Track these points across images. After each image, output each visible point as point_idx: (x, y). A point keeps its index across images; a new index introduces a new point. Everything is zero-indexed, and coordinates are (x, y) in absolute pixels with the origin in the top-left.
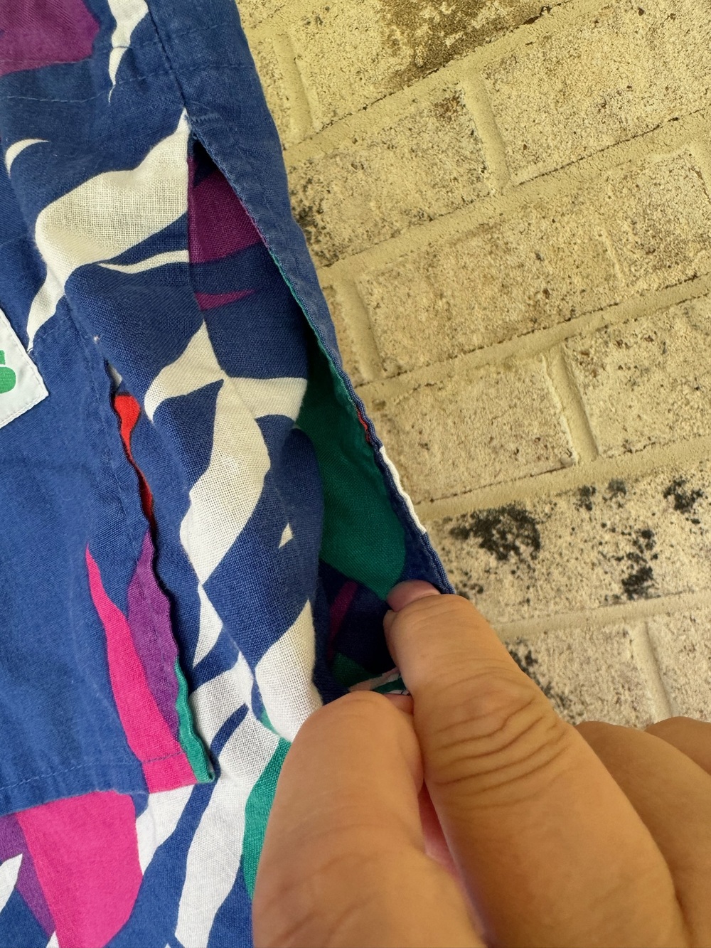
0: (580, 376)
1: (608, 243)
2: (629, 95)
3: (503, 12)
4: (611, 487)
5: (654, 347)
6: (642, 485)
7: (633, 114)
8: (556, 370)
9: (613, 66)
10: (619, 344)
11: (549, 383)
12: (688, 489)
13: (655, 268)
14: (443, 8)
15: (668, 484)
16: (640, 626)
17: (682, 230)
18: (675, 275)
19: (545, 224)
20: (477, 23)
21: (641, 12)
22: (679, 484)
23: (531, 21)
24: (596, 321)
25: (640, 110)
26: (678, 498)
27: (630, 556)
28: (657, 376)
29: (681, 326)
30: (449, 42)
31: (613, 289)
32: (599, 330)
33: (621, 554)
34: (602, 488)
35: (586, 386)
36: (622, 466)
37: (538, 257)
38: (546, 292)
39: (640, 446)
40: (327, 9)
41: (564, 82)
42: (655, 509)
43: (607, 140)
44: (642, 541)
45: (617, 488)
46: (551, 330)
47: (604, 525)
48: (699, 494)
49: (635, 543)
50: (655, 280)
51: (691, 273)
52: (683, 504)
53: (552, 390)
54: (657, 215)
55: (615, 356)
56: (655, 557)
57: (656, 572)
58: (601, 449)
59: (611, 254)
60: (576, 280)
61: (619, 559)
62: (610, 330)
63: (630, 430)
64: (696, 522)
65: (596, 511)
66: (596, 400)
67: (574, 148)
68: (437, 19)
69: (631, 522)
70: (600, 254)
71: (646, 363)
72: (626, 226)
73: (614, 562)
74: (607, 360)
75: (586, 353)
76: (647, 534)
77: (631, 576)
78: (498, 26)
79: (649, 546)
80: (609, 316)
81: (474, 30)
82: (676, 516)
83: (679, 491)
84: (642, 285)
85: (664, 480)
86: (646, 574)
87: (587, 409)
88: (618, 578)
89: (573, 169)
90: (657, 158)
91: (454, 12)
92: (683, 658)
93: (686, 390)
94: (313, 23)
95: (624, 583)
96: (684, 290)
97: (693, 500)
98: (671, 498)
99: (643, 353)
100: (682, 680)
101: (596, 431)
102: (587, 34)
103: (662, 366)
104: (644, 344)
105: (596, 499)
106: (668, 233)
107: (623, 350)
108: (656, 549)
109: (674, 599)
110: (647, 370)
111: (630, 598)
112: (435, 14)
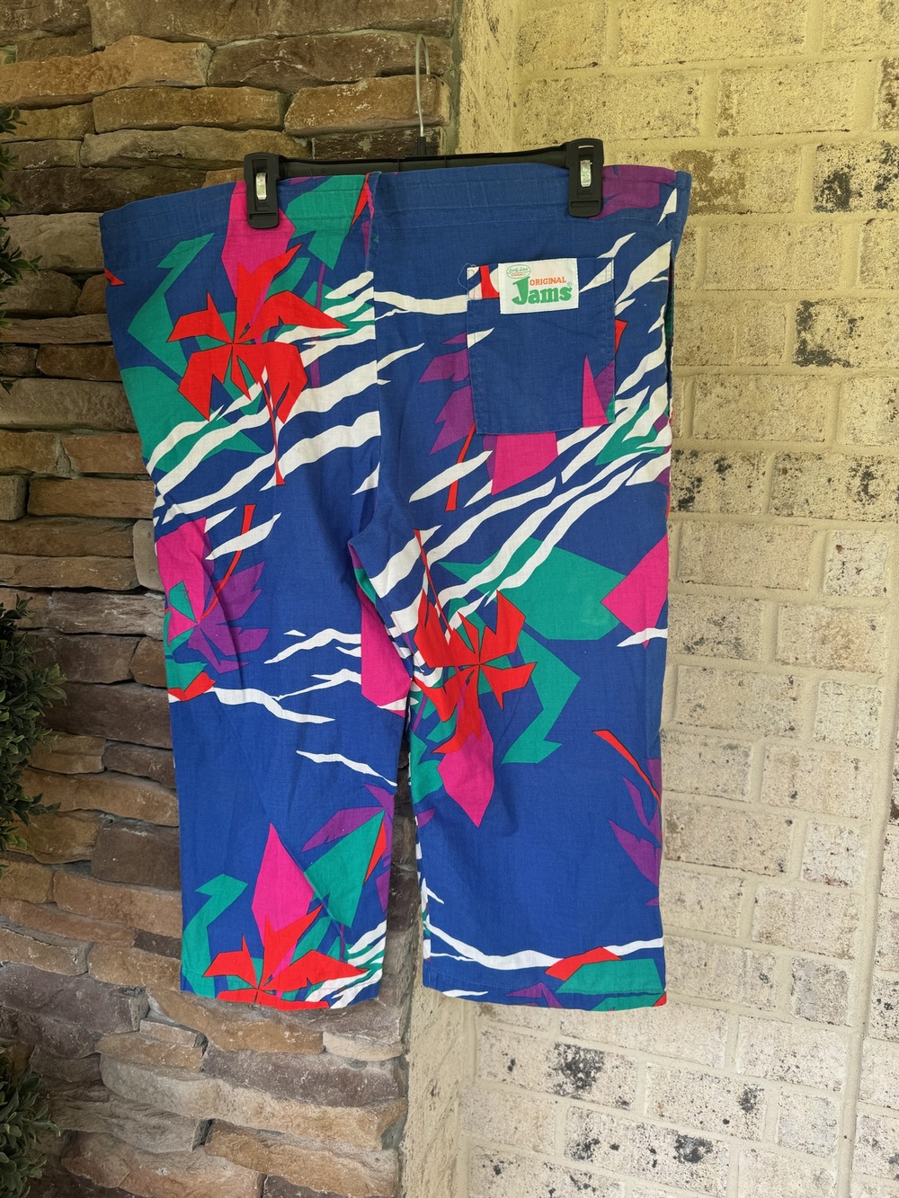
0: (698, 394)
1: (735, 334)
2: (770, 270)
3: (731, 203)
4: (691, 453)
5: (737, 392)
6: (706, 456)
7: (770, 279)
8: (688, 387)
9: (769, 253)
10: (722, 384)
11: (682, 393)
12: (726, 462)
13: (751, 354)
14: (703, 186)
15: (718, 458)
16: (679, 524)
17: (769, 341)
18: (758, 361)
19: (711, 314)
20: (716, 202)
21: (789, 234)
22: (723, 460)
23: (741, 213)
24: (715, 370)
25: (772, 279)
26: (720, 466)
27: (687, 489)
28: (733, 406)
29: (752, 385)
30: (700, 204)
31: (729, 357)
32: (715, 375)
33: (684, 487)
34: (687, 453)
35: (699, 400)
36: (701, 444)
37: (701, 329)
38: (698, 347)
39: (712, 437)
40: (644, 155)
41: (745, 250)
42: (707, 469)
43: (753, 286)
44: (696, 483)
45: (695, 454)
46: (693, 368)
47: (681, 471)
48: (730, 467)
49: (692, 483)
50: (749, 360)
51: (765, 362)
52: (721, 470)
53: (682, 397)
54: (761, 330)
55: (718, 390)
56: (699, 492)
57: (697, 499)
58: (694, 433)
59: (735, 340)
60: (715, 347)
61: (682, 489)
62: (721, 376)
63: (711, 428)
64: (724, 479)
65: (680, 463)
66: (702, 408)
67: (738, 283)
68: (698, 190)
69: (694, 472)
70: (730, 338)
71: (730, 398)
72: (746, 330)
73: (679, 490)
74: (714, 391)
75: (705, 384)
76: (699, 480)
77: (684, 499)
78: (725, 208)
79: (698, 486)
80: (723, 369)
81: (714, 205)
82: (716, 475)
83: (722, 463)
84: (742, 360)
85: (717, 456)
86: (692, 499)
87: (695, 411)
88: (678, 499)
89: (733, 293)
90: (771, 304)
91: (708, 191)
92: (693, 542)
93: (743, 416)
94: (633, 158)
95: (679, 501)
96: (759, 369)
97: (726, 469)
98: (717, 465)
99: (730, 392)
100: (688, 554)
101: (695, 424)
102: (763, 232)
103: (737, 402)
104: (733, 389)
105: (683, 457)
106: (763, 340)
107: (722, 389)
108: (701, 488)
109: (700, 514)
110: (730, 401)
111: (680, 510)
112: (698, 186)
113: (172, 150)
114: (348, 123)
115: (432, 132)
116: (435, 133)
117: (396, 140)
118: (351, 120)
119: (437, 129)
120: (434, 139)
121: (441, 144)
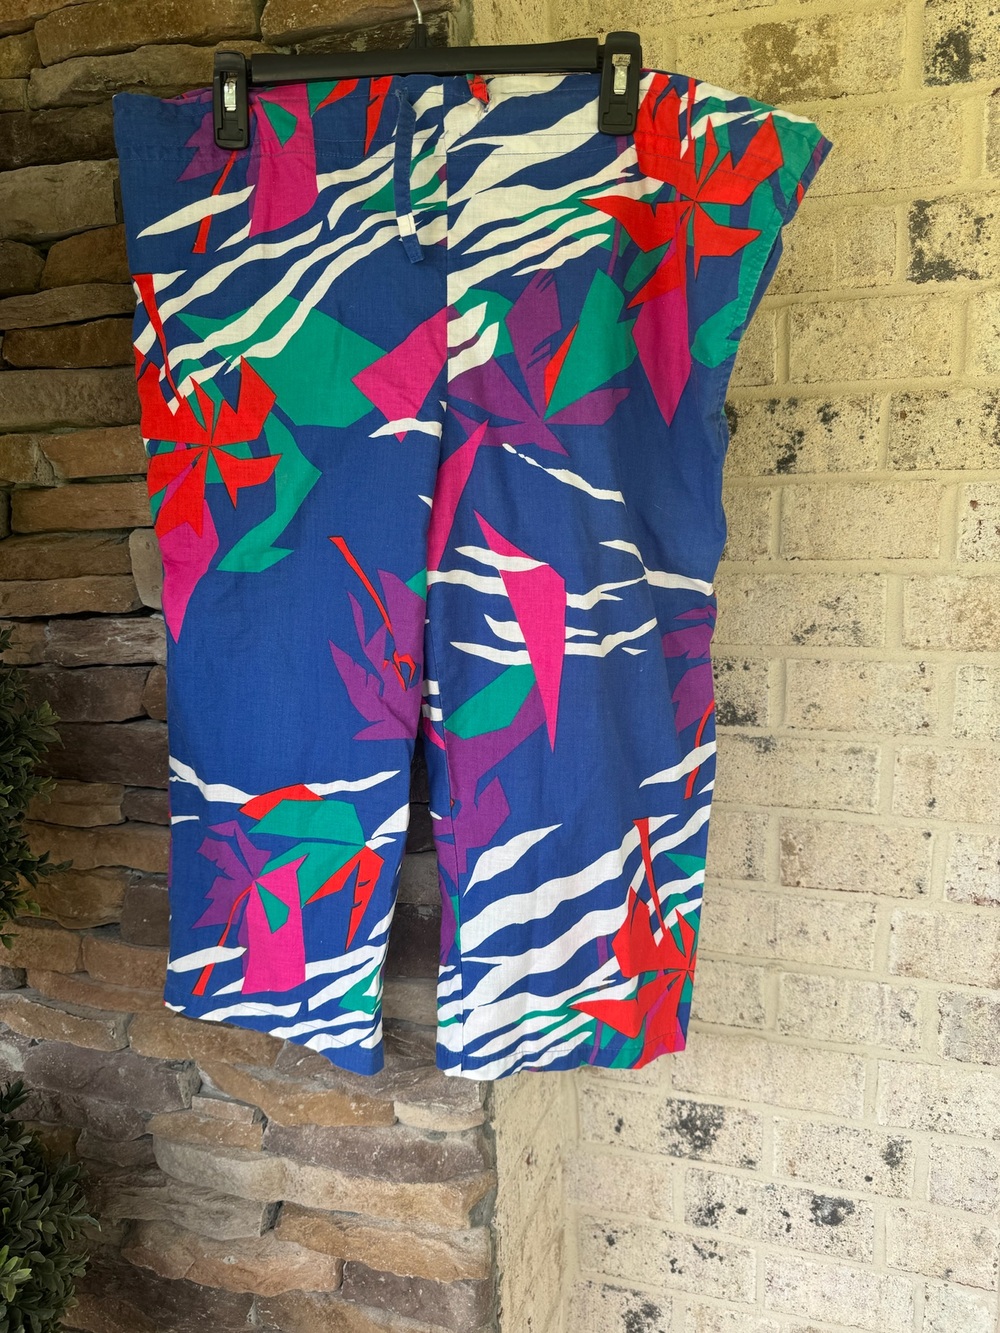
0: (793, 328)
1: (835, 251)
2: (874, 165)
3: (820, 85)
4: (789, 402)
5: (840, 322)
6: (807, 404)
7: (875, 177)
8: (780, 322)
9: (871, 145)
10: (822, 314)
11: (774, 329)
12: (832, 410)
13: (855, 274)
14: (785, 67)
15: (822, 405)
16: (779, 490)
17: (877, 256)
18: (865, 281)
19: (803, 228)
20: (803, 86)
21: (896, 118)
22: (828, 407)
23: (834, 98)
24: (812, 298)
25: (877, 176)
26: (825, 415)
27: (787, 446)
28: (836, 340)
29: (858, 313)
30: (782, 91)
31: (828, 280)
32: (813, 303)
33: (783, 443)
34: (784, 402)
35: (795, 336)
36: (799, 388)
37: (792, 248)
38: (790, 271)
39: (813, 380)
40: (710, 35)
41: (841, 144)
42: (810, 419)
43: (854, 188)
44: (797, 438)
45: (793, 402)
46: (785, 297)
47: (778, 424)
48: (837, 414)
49: (793, 438)
50: (853, 282)
51: (873, 283)
52: (826, 419)
53: (775, 334)
54: (866, 242)
55: (817, 321)
56: (801, 448)
57: (799, 457)
58: (791, 377)
59: (834, 258)
60: (810, 268)
61: (780, 447)
62: (819, 305)
63: (811, 369)
64: (830, 431)
65: (776, 415)
66: (799, 345)
67: (834, 186)
68: (780, 73)
69: (794, 425)
70: (828, 257)
71: (833, 330)
72: (847, 244)
73: (776, 448)
74: (812, 323)
75: (801, 315)
76: (801, 434)
77: (783, 458)
78: (814, 93)
79: (800, 442)
80: (821, 296)
81: (800, 89)
82: (820, 426)
83: (827, 411)
84: (845, 282)
85: (821, 402)
86: (793, 458)
87: (791, 350)
88: (776, 459)
89: (829, 200)
90: (877, 208)
91: (791, 73)
92: (797, 511)
93: (849, 351)
94: (696, 41)
95: (778, 462)
96: (867, 292)
97: (833, 417)
98: (821, 414)
99: (832, 324)
100: (792, 525)
101: (791, 365)
102: (863, 119)
103: (840, 334)
104: (835, 318)
105: (779, 407)
106: (869, 255)
107: (822, 320)
108: (803, 444)
109: (803, 476)
110: (832, 335)
111: (779, 472)
112: (779, 69)
113: (132, 77)
114: (336, 19)
115: (439, 20)
116: (442, 20)
117: (396, 35)
118: (339, 16)
119: (444, 15)
120: (441, 28)
121: (450, 34)
